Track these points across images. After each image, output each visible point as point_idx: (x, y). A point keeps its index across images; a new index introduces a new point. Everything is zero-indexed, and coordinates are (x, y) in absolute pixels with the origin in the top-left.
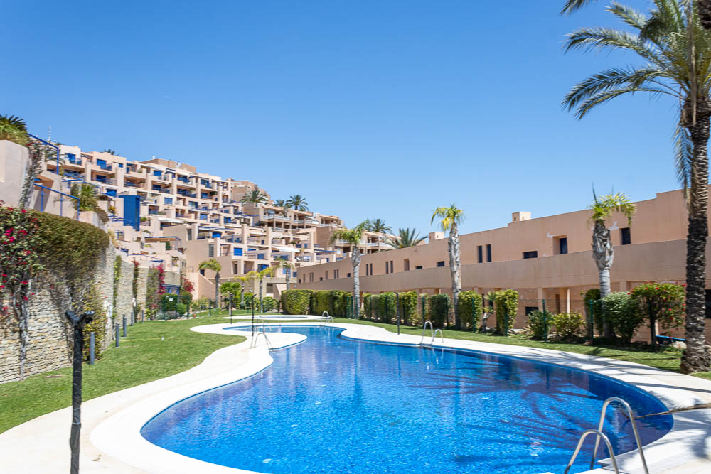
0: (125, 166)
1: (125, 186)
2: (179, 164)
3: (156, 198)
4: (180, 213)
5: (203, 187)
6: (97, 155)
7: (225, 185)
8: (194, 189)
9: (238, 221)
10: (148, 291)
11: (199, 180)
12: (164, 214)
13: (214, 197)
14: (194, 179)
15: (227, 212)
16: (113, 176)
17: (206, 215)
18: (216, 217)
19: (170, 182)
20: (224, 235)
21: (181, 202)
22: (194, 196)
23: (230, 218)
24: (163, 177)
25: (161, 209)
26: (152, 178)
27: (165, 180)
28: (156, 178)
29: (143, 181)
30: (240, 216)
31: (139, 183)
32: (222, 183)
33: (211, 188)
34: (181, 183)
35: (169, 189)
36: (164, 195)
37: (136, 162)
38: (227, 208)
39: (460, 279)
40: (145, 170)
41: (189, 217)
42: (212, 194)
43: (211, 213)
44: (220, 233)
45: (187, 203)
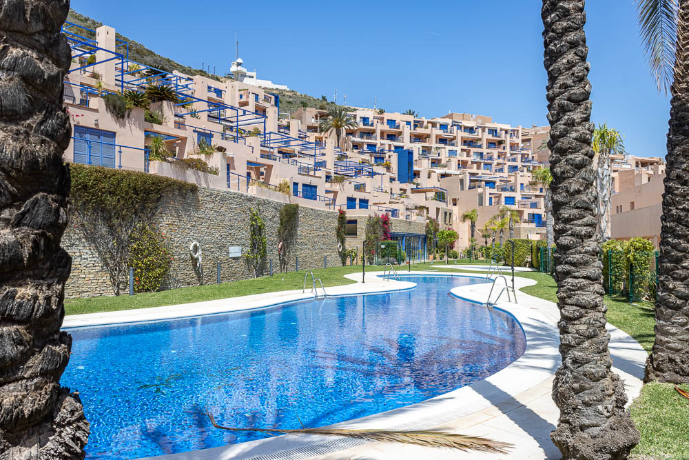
0: (412, 124)
1: (411, 142)
2: (474, 116)
3: (439, 151)
4: (463, 164)
5: (490, 137)
6: (387, 116)
7: (514, 132)
8: (480, 139)
9: (525, 169)
10: (368, 238)
11: (487, 130)
12: (446, 167)
13: (502, 146)
14: (480, 130)
15: (514, 160)
16: (401, 133)
17: (491, 165)
18: (500, 167)
19: (455, 135)
20: (498, 183)
21: (465, 153)
22: (480, 147)
23: (516, 167)
24: (449, 130)
25: (443, 162)
26: (437, 132)
27: (451, 133)
28: (441, 132)
29: (428, 136)
30: (527, 164)
31: (426, 138)
32: (511, 131)
33: (499, 137)
34: (466, 135)
35: (453, 142)
36: (448, 148)
37: (424, 119)
38: (514, 157)
39: (609, 225)
40: (430, 125)
41: (471, 168)
42: (500, 142)
43: (495, 162)
44: (494, 183)
45: (472, 153)
